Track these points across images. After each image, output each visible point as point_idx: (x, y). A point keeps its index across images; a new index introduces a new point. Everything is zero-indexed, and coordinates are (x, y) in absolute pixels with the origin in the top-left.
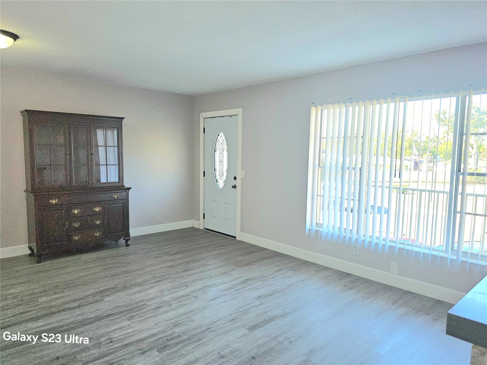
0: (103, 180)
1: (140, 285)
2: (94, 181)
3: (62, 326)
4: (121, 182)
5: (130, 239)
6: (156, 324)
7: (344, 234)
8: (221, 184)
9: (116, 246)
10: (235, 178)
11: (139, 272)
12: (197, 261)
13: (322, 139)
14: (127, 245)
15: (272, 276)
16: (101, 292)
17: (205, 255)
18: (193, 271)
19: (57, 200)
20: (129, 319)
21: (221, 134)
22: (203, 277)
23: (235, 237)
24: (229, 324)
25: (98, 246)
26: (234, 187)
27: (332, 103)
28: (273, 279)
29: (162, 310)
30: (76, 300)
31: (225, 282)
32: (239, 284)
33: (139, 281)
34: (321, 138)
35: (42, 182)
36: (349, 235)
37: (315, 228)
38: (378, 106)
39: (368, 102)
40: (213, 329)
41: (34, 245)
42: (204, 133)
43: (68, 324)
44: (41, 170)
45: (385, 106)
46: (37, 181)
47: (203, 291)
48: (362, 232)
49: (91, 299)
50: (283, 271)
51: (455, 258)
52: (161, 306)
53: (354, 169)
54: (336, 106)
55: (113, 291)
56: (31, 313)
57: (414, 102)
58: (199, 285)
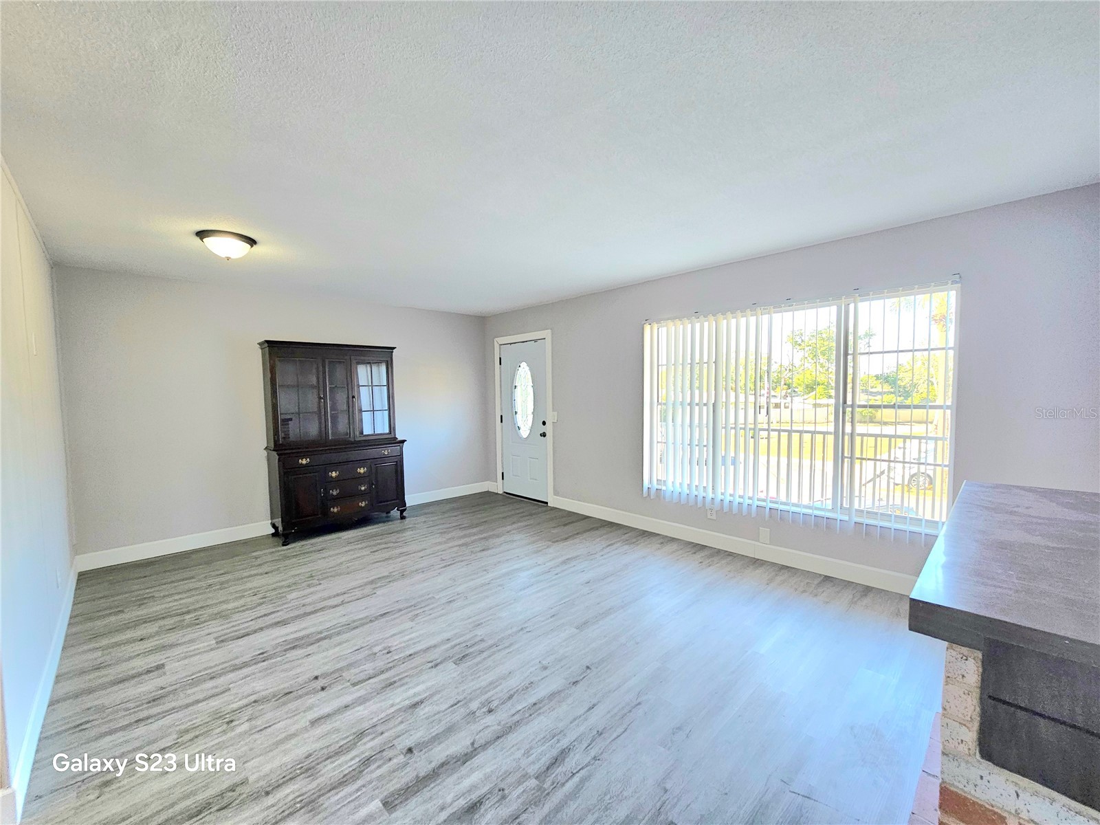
0: (367, 430)
1: (423, 572)
2: (357, 433)
3: (321, 632)
4: (392, 433)
5: (406, 509)
6: (449, 625)
7: (696, 493)
8: (525, 432)
9: (388, 519)
10: (544, 423)
11: (421, 554)
12: (498, 536)
13: (660, 367)
14: (403, 518)
15: (601, 554)
16: (372, 582)
17: (509, 528)
18: (494, 550)
19: (308, 460)
20: (412, 620)
21: (524, 365)
22: (508, 558)
23: (547, 503)
24: (549, 621)
25: (363, 521)
26: (544, 435)
27: (673, 319)
28: (603, 557)
29: (454, 605)
30: (338, 595)
31: (539, 563)
32: (558, 566)
33: (421, 566)
34: (658, 366)
35: (286, 437)
36: (702, 494)
37: (655, 486)
38: (733, 321)
39: (720, 316)
40: (528, 630)
41: (278, 522)
42: (500, 364)
43: (328, 629)
44: (286, 421)
45: (743, 321)
46: (281, 435)
47: (510, 577)
48: (720, 490)
49: (358, 593)
50: (615, 546)
51: (846, 518)
52: (454, 600)
53: (705, 405)
54: (678, 322)
55: (388, 580)
56: (279, 614)
57: (804, 311)
58: (504, 569)
